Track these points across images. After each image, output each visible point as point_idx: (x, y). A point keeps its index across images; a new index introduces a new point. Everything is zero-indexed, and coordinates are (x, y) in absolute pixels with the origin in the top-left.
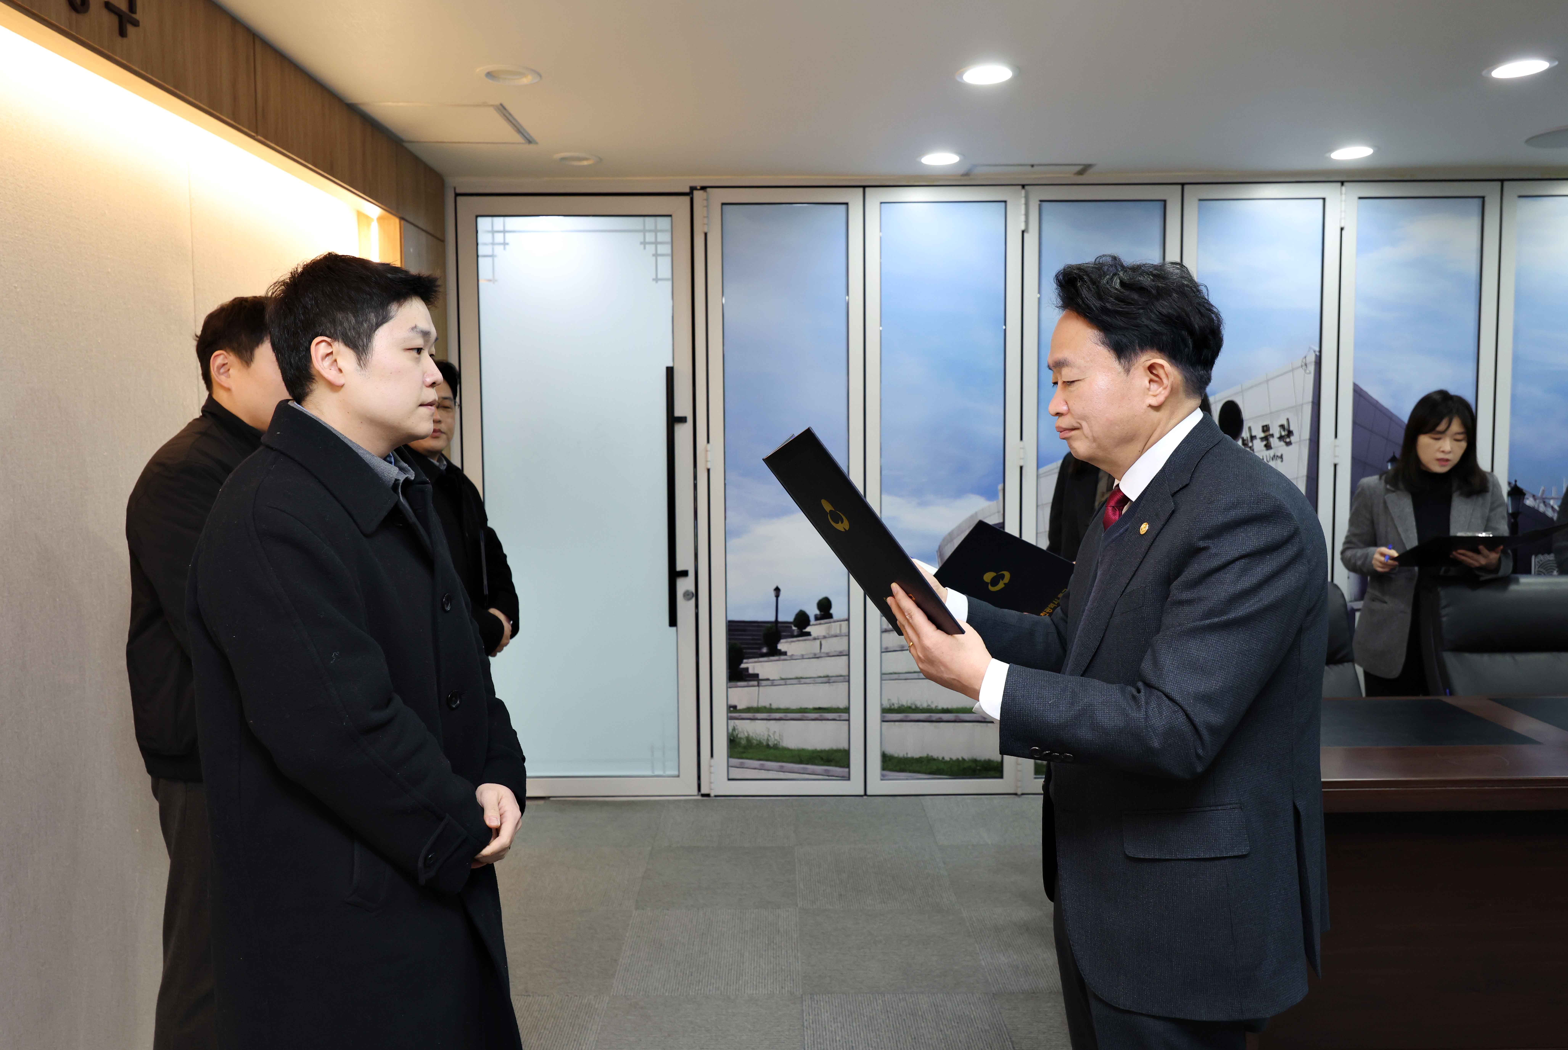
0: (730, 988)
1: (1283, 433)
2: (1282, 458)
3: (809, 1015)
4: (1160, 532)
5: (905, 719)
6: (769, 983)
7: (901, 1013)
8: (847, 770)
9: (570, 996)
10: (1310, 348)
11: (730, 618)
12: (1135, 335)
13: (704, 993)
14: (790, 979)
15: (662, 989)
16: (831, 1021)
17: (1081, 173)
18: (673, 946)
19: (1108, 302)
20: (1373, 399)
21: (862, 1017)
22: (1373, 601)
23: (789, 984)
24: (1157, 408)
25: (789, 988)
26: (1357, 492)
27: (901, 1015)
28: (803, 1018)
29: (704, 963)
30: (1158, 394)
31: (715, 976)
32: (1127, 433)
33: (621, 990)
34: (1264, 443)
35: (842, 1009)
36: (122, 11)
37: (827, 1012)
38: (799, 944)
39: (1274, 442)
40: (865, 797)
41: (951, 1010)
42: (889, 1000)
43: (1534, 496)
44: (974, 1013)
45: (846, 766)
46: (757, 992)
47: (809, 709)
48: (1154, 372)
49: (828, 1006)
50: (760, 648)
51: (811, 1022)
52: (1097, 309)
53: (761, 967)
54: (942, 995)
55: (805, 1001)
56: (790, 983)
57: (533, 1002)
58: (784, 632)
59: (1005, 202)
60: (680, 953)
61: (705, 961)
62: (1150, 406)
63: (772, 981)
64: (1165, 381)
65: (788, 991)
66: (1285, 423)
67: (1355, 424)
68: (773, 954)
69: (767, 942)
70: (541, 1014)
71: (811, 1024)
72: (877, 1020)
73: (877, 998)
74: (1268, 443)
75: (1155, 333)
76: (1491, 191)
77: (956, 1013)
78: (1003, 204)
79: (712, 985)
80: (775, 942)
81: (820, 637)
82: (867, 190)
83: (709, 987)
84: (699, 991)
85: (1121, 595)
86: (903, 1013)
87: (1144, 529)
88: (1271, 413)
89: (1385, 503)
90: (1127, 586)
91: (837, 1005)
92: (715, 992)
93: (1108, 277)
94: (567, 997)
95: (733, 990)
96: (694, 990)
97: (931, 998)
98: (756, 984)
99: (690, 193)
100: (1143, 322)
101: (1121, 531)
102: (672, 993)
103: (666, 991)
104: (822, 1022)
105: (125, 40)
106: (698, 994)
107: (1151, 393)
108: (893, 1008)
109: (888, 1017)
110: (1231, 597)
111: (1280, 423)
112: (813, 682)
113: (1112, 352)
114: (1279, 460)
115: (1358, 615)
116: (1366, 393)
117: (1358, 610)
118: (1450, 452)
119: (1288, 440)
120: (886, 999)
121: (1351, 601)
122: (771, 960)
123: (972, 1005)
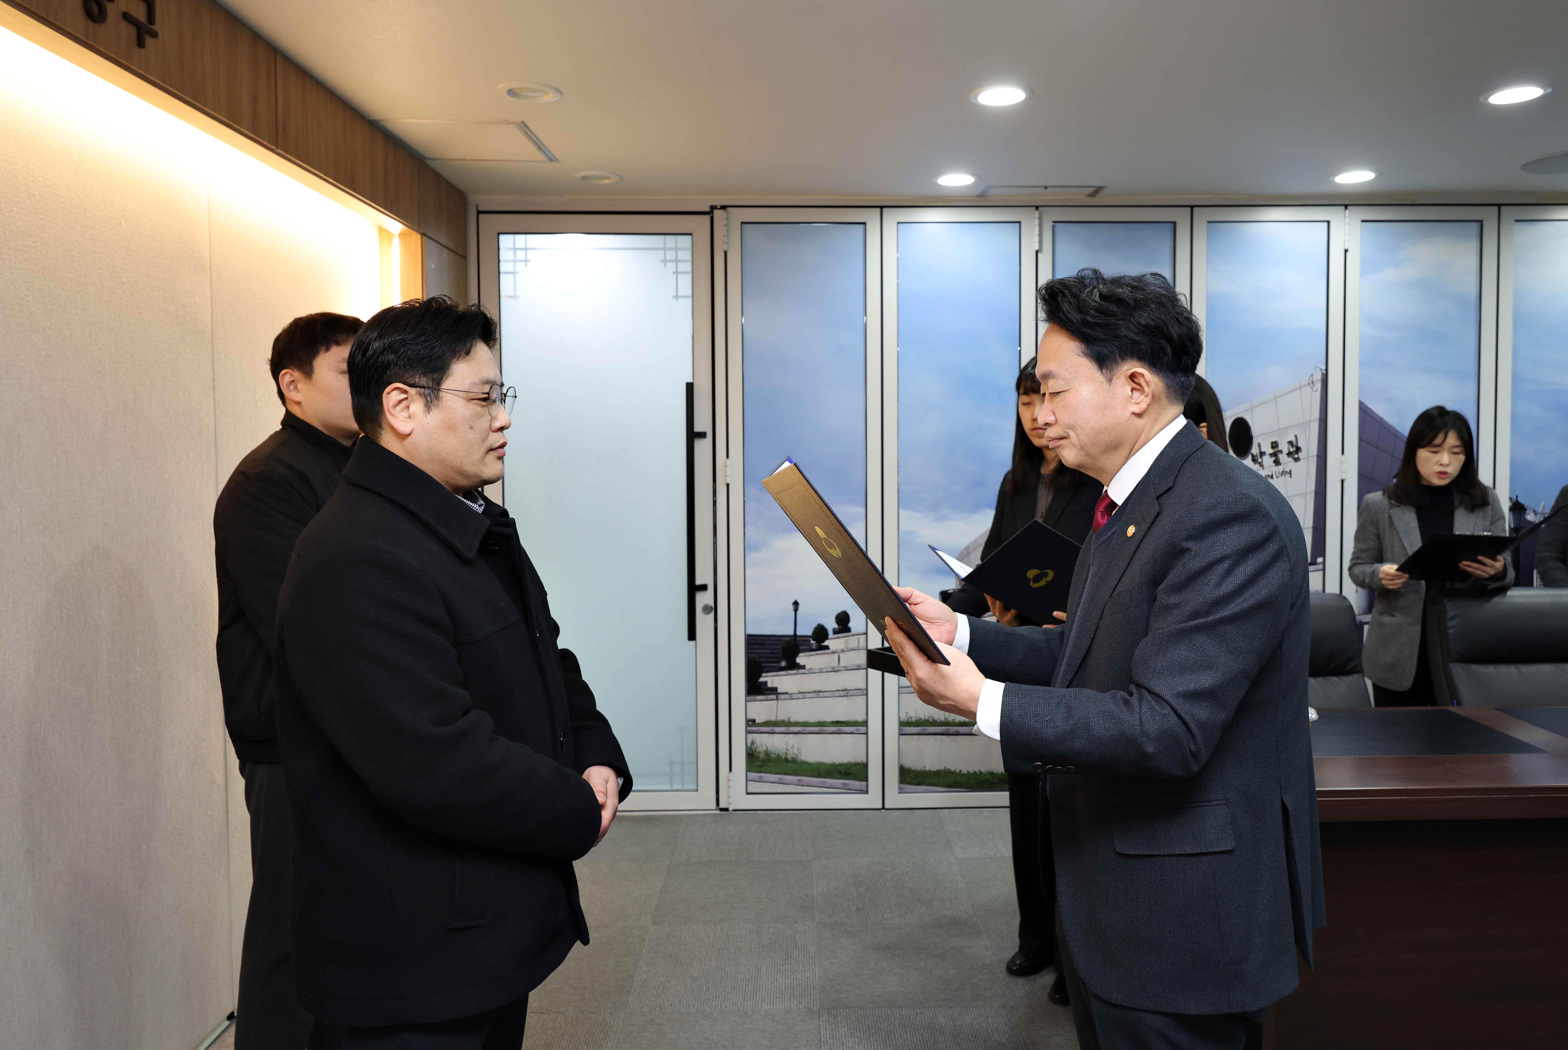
0: (747, 1004)
1: (1292, 450)
2: (1291, 474)
3: (827, 1030)
4: (1145, 534)
5: (923, 732)
6: (786, 998)
7: (919, 1028)
8: (864, 783)
9: (585, 1013)
10: (1317, 367)
11: (749, 632)
12: (1115, 346)
13: (720, 1009)
14: (808, 994)
15: (679, 1005)
16: (848, 1036)
17: (1093, 195)
18: (690, 962)
19: (1088, 315)
20: (1378, 416)
21: (880, 1031)
22: (1382, 614)
23: (806, 998)
24: (1139, 415)
25: (806, 1003)
26: (1362, 507)
27: (918, 1030)
28: (820, 1033)
29: (721, 978)
30: (1141, 401)
31: (732, 991)
32: (1113, 440)
33: (637, 1007)
34: (1274, 459)
35: (859, 1023)
36: (141, 22)
37: (844, 1027)
38: (816, 959)
39: (1283, 457)
40: (883, 811)
41: (968, 1023)
42: (907, 1014)
43: (1534, 511)
44: (992, 1026)
45: (865, 779)
46: (774, 1008)
47: (828, 722)
48: (1136, 380)
49: (845, 1021)
50: (779, 662)
51: (828, 1036)
52: (1077, 321)
53: (778, 982)
54: (959, 1008)
55: (823, 1016)
56: (808, 998)
57: (547, 1020)
58: (802, 646)
59: (1019, 222)
60: (697, 969)
61: (722, 976)
62: (1133, 413)
63: (789, 996)
64: (1146, 389)
65: (805, 1006)
66: (1293, 439)
67: (1361, 440)
68: (791, 968)
69: (784, 957)
70: (556, 1032)
71: (828, 1040)
72: (894, 1035)
73: (895, 1012)
74: (1277, 459)
75: (1135, 343)
76: (1489, 216)
77: (974, 1027)
78: (1017, 225)
79: (728, 1000)
80: (792, 956)
81: (838, 651)
82: (885, 210)
83: (725, 1002)
84: (716, 1008)
85: (1110, 597)
86: (920, 1027)
87: (1131, 531)
88: (1279, 430)
89: (1390, 517)
90: (1115, 588)
91: (854, 1020)
92: (732, 1008)
93: (1088, 289)
94: (582, 1014)
95: (750, 1005)
96: (710, 1006)
97: (948, 1012)
98: (773, 999)
99: (710, 212)
100: (1122, 333)
101: (1109, 534)
102: (688, 1009)
103: (683, 1007)
104: (839, 1037)
105: (143, 50)
106: (714, 1010)
107: (1133, 401)
108: (910, 1022)
109: (906, 1031)
110: (1216, 598)
111: (1289, 440)
112: (831, 696)
113: (1093, 362)
114: (1288, 476)
115: (1366, 628)
116: (1371, 410)
117: (1367, 623)
118: (1448, 465)
119: (1296, 456)
120: (904, 1013)
121: (1359, 615)
122: (788, 975)
123: (989, 1019)
